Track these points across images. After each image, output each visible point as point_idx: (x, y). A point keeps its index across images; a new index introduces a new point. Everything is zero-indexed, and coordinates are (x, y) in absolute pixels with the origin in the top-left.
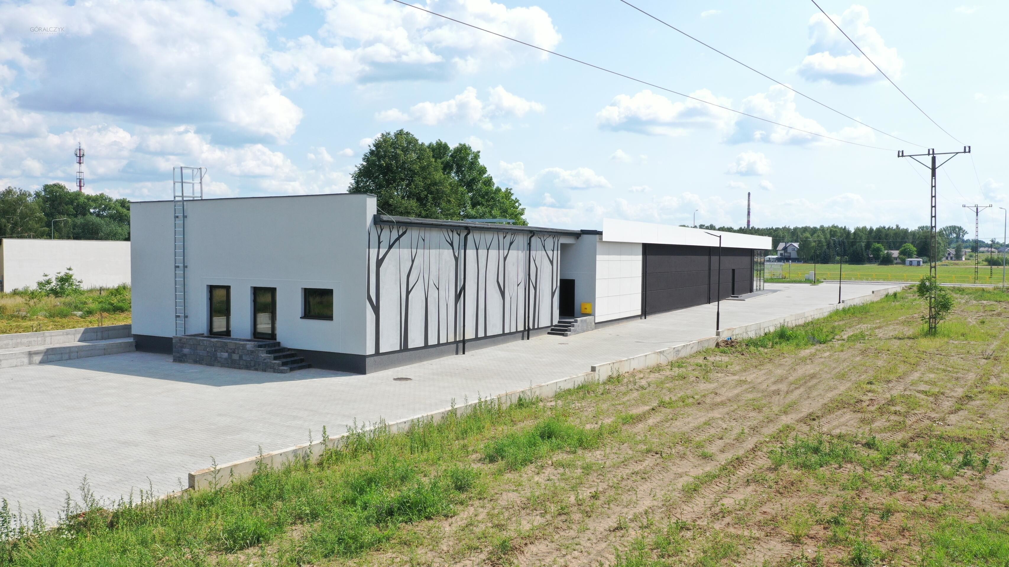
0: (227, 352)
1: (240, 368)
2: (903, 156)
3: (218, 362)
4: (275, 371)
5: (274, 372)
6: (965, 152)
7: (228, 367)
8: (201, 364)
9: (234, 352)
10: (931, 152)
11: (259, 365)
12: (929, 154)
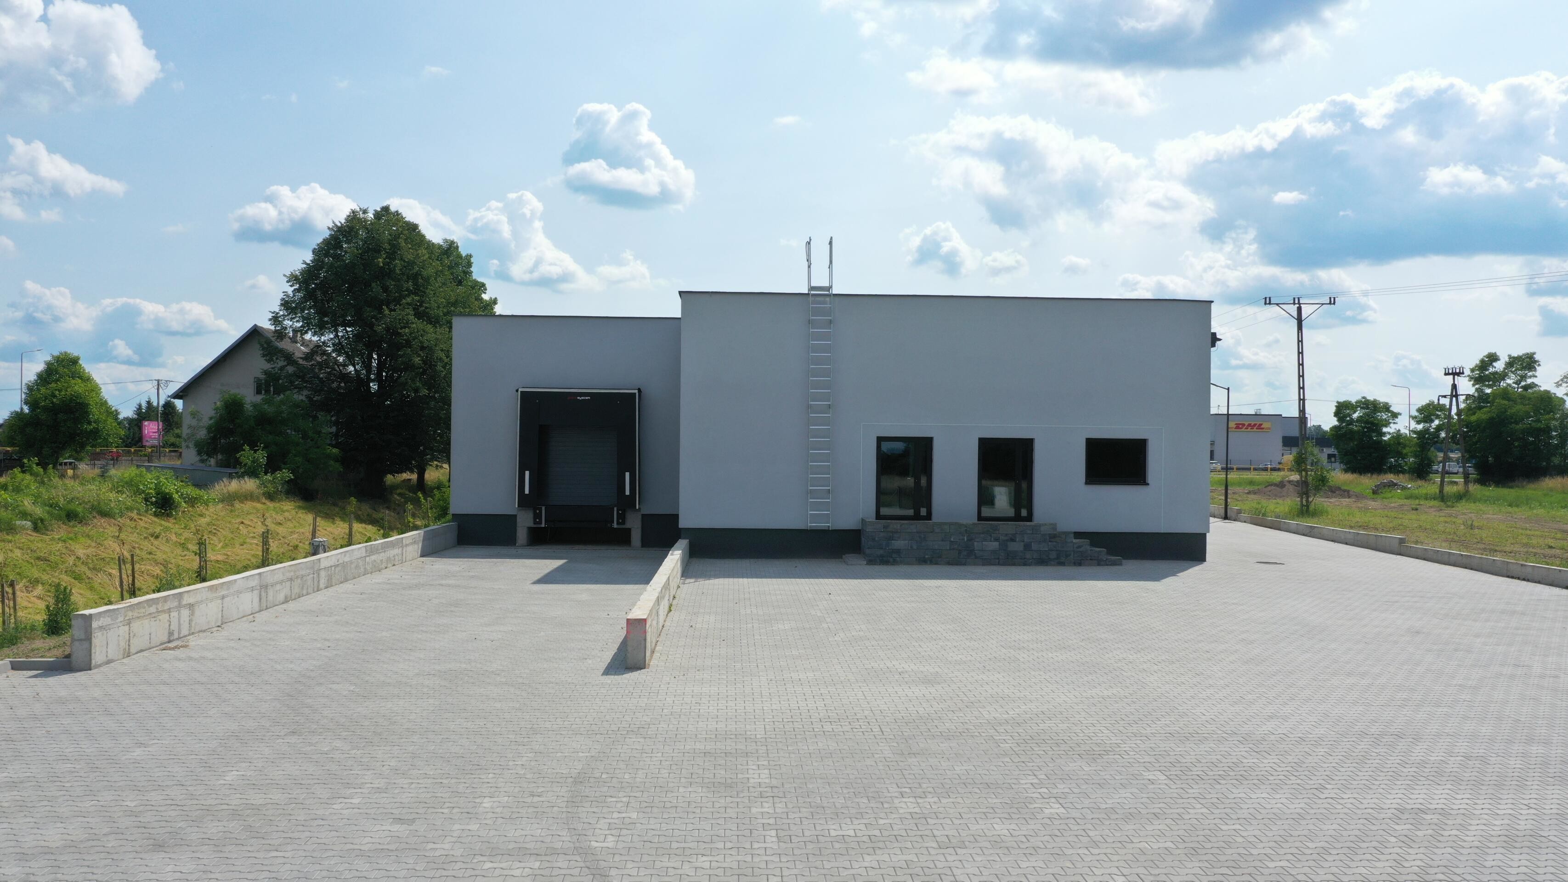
0: (996, 540)
1: (1025, 564)
2: (1270, 304)
3: (976, 558)
4: (1100, 563)
5: (1099, 565)
6: (1330, 303)
7: (999, 564)
8: (936, 564)
9: (1013, 540)
10: (1297, 302)
11: (1067, 556)
12: (1294, 303)
